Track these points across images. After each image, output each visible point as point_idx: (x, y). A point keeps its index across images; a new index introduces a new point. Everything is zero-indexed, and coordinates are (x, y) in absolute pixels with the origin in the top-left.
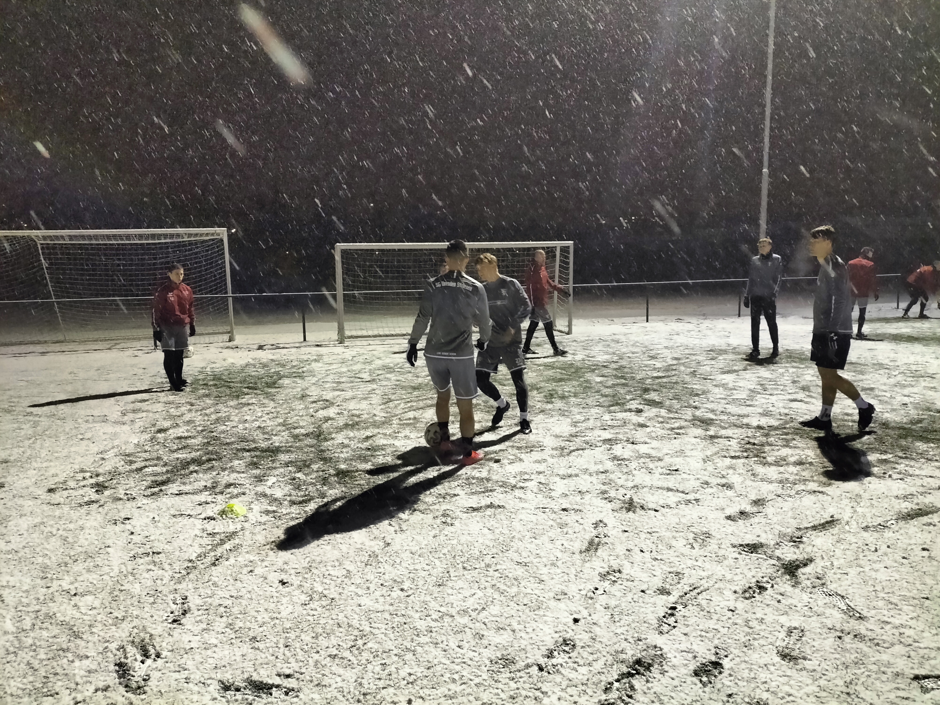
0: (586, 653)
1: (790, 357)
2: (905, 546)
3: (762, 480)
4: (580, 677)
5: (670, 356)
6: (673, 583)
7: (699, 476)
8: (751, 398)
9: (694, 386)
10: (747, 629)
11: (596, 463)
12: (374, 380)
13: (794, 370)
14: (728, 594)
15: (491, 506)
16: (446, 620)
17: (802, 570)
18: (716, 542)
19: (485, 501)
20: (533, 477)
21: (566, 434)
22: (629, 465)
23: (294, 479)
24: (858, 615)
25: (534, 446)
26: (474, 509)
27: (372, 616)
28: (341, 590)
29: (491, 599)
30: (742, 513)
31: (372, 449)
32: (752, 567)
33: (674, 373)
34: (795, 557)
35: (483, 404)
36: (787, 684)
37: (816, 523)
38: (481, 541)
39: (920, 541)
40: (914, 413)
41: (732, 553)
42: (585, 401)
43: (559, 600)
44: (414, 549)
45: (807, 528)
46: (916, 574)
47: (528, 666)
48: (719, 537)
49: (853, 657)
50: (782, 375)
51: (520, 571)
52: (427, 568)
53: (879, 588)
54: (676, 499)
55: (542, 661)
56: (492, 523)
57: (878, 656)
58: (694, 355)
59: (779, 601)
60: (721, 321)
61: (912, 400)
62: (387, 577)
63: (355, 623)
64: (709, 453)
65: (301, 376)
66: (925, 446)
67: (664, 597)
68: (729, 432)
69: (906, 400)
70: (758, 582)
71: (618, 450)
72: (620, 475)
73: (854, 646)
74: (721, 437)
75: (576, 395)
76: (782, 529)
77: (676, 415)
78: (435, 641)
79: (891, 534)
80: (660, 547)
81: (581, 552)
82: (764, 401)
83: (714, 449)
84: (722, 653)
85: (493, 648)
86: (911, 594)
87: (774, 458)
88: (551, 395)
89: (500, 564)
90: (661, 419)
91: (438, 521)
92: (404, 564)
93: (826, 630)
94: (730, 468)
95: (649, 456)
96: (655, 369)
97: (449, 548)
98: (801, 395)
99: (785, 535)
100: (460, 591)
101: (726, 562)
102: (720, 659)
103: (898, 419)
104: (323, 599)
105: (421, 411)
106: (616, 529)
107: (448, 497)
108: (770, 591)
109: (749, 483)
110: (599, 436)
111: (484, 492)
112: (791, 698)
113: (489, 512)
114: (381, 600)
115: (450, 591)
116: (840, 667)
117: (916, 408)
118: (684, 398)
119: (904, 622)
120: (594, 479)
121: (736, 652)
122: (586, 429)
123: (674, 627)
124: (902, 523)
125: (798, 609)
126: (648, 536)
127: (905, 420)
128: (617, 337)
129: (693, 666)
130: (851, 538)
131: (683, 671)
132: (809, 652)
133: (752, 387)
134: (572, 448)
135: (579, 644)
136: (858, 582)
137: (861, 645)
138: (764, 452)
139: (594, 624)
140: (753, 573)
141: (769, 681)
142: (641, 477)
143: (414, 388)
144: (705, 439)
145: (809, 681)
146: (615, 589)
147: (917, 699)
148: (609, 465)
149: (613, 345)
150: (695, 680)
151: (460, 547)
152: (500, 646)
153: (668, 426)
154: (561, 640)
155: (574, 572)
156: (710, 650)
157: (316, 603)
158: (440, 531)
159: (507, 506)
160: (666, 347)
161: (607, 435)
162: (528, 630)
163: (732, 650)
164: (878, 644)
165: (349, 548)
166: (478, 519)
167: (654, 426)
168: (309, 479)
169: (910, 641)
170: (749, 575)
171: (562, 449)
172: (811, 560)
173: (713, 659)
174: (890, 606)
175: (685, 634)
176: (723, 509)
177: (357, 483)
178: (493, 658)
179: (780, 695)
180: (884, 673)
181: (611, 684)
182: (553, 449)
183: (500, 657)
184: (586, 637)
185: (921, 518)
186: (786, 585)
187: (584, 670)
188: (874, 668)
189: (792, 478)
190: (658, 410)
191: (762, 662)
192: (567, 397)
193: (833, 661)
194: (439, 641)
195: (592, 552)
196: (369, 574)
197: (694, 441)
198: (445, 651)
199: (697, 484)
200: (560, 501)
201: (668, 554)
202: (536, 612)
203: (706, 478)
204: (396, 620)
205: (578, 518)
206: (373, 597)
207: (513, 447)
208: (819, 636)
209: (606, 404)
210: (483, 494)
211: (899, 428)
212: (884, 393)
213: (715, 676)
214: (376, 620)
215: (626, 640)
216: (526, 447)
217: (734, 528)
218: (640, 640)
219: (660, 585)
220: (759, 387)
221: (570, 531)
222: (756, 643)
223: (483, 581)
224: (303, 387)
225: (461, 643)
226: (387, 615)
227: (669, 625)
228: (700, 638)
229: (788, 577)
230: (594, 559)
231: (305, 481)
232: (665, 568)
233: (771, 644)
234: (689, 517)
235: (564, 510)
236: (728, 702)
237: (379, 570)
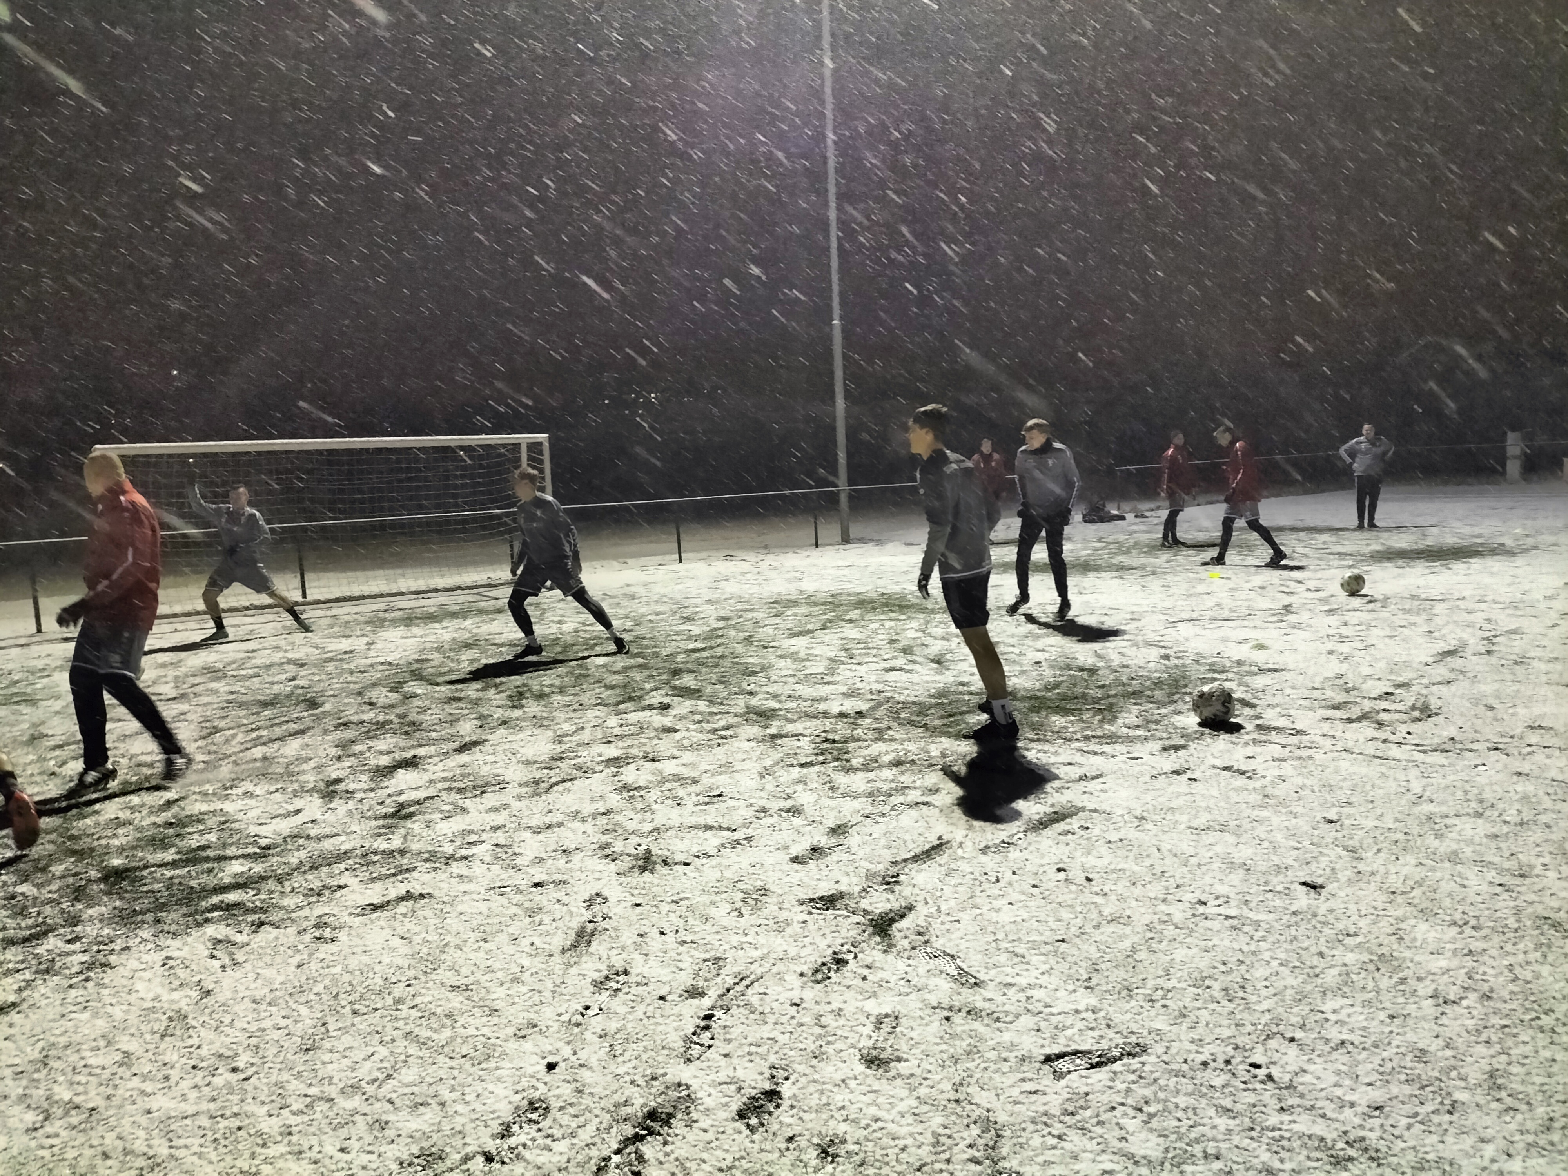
0: (566, 1117)
1: (886, 605)
2: (1035, 869)
3: (844, 795)
4: (555, 1159)
5: (714, 615)
6: (709, 976)
7: (752, 801)
8: (831, 671)
9: (750, 660)
10: (818, 1030)
11: (592, 800)
12: (183, 696)
13: (892, 623)
14: (792, 979)
15: (408, 896)
16: (318, 1109)
17: (897, 925)
18: (775, 900)
19: (397, 889)
20: (484, 837)
21: (545, 757)
22: (647, 796)
23: (13, 897)
24: (972, 980)
25: (487, 784)
26: (375, 907)
27: (172, 1127)
28: (110, 1091)
29: (403, 1057)
30: (814, 850)
31: (180, 823)
32: (827, 931)
33: (719, 641)
34: (888, 906)
35: (396, 720)
36: (874, 1103)
37: (918, 851)
38: (386, 960)
39: (1055, 859)
40: (1049, 674)
41: (798, 914)
42: (577, 698)
43: (524, 1037)
44: (258, 994)
45: (905, 860)
46: (1049, 907)
47: (466, 1159)
48: (780, 892)
49: (964, 1044)
50: (875, 632)
51: (456, 1001)
52: (283, 1023)
53: (1001, 936)
54: (717, 842)
55: (491, 1146)
56: (409, 925)
57: (998, 1037)
58: (750, 610)
59: (864, 978)
60: (790, 555)
61: (1047, 655)
62: (204, 1052)
63: (139, 1146)
64: (768, 762)
65: (31, 701)
66: (1063, 720)
67: (695, 1002)
68: (797, 727)
69: (1040, 656)
70: (835, 953)
71: (629, 774)
72: (631, 814)
73: (967, 1027)
74: (786, 736)
75: (562, 691)
76: (871, 867)
77: (721, 708)
78: (296, 1149)
79: (1017, 854)
80: (691, 921)
81: (563, 951)
82: (849, 674)
83: (776, 756)
84: (781, 1074)
85: (404, 1140)
86: (1043, 938)
87: (861, 760)
88: (521, 694)
89: (421, 995)
90: (697, 717)
91: (307, 938)
92: (238, 1024)
93: (929, 1011)
94: (798, 782)
95: (678, 778)
96: (690, 637)
97: (327, 982)
98: (900, 662)
99: (874, 875)
100: (347, 1053)
101: (789, 930)
102: (777, 1084)
103: (1028, 685)
104: (73, 1112)
105: (276, 745)
106: (623, 904)
107: (327, 893)
108: (852, 963)
109: (826, 802)
110: (600, 755)
111: (394, 875)
112: (880, 1124)
113: (402, 908)
114: (193, 1095)
115: (327, 1057)
116: (948, 1063)
117: (1052, 667)
118: (734, 680)
119: (1033, 981)
120: (589, 827)
121: (801, 1068)
122: (578, 745)
123: (710, 1047)
124: (1031, 836)
125: (890, 985)
126: (674, 907)
127: (1038, 685)
128: (632, 589)
129: (735, 1106)
130: (965, 867)
131: (722, 1115)
132: (905, 1048)
133: (832, 654)
134: (553, 780)
135: (555, 1104)
136: (972, 930)
137: (977, 1025)
138: (847, 753)
139: (581, 1066)
140: (828, 941)
141: (847, 1104)
142: (666, 814)
143: (265, 704)
144: (763, 741)
145: (904, 1093)
146: (618, 1004)
147: (1048, 1090)
148: (614, 800)
149: (625, 603)
150: (740, 1125)
151: (347, 977)
152: (417, 1135)
153: (708, 727)
154: (525, 1102)
155: (550, 986)
156: (762, 1074)
157: (58, 1123)
158: (310, 955)
159: (436, 893)
160: (709, 602)
161: (612, 751)
162: (467, 1098)
163: (796, 1066)
164: (998, 1020)
165: (126, 1012)
166: (382, 923)
167: (687, 730)
168: (45, 894)
169: (1040, 1007)
170: (823, 943)
171: (537, 783)
172: (910, 908)
173: (768, 1086)
174: (1016, 960)
175: (726, 1056)
176: (787, 848)
177: (145, 889)
178: (405, 1157)
179: (863, 1123)
180: (1005, 1060)
181: (607, 1159)
182: (520, 785)
183: (417, 1153)
184: (566, 1091)
185: (1055, 826)
186: (875, 952)
187: (561, 1146)
188: (993, 1055)
189: (885, 787)
190: (693, 702)
191: (838, 1077)
192: (547, 695)
193: (938, 1056)
194: (306, 1147)
195: (582, 948)
196: (168, 1053)
197: (747, 745)
198: (315, 1163)
199: (751, 812)
200: (531, 871)
201: (704, 932)
202: (483, 1066)
203: (763, 803)
204: (221, 1126)
205: (560, 895)
206: (176, 1092)
207: (450, 789)
208: (919, 1021)
209: (612, 700)
210: (392, 879)
211: (1030, 698)
212: (1011, 649)
213: (770, 1114)
214: (180, 1132)
215: (632, 1082)
216: (474, 787)
217: (802, 874)
218: (654, 1078)
219: (690, 982)
220: (842, 653)
221: (547, 919)
222: (830, 1050)
223: (389, 1029)
224: (35, 720)
225: (346, 1144)
226: (204, 1121)
227: (702, 1045)
228: (748, 1058)
229: (878, 939)
230: (584, 959)
231: (35, 898)
232: (697, 954)
233: (853, 1046)
234: (736, 867)
235: (536, 885)
236: (788, 1149)
237: (190, 1042)
